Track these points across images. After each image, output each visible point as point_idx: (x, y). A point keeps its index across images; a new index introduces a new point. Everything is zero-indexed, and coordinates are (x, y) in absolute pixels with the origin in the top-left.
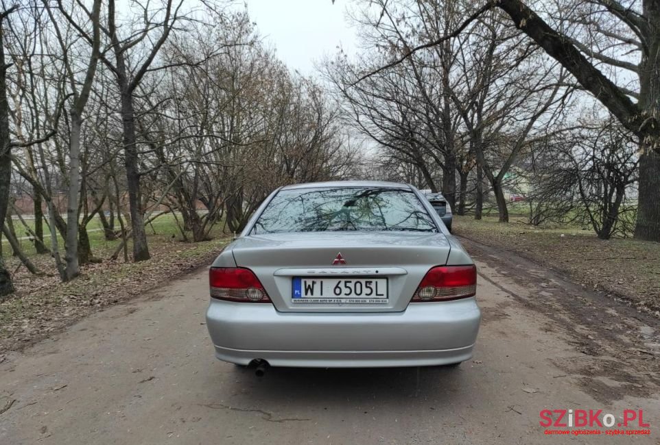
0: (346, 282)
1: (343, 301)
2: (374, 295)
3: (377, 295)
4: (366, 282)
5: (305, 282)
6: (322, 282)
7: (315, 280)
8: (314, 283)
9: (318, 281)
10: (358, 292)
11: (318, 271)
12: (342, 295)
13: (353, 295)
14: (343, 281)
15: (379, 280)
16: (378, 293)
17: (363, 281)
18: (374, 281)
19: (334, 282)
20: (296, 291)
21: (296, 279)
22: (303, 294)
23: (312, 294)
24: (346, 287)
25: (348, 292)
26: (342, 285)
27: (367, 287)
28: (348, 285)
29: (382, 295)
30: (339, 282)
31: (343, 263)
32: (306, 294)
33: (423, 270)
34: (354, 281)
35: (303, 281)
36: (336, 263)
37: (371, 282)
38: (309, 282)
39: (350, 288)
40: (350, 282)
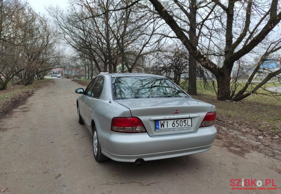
0: (177, 121)
1: (176, 129)
2: (187, 126)
3: (188, 126)
4: (184, 121)
5: (161, 122)
6: (167, 122)
7: (164, 121)
8: (164, 122)
9: (166, 121)
10: (181, 125)
12: (175, 127)
13: (179, 126)
14: (175, 121)
15: (188, 120)
16: (189, 125)
19: (172, 121)
20: (157, 126)
21: (156, 121)
22: (160, 128)
23: (164, 127)
24: (177, 123)
25: (177, 126)
26: (175, 123)
27: (184, 123)
28: (177, 122)
29: (190, 126)
30: (174, 121)
31: (177, 113)
32: (161, 127)
33: (203, 114)
34: (180, 120)
36: (175, 113)
37: (186, 120)
38: (162, 122)
39: (178, 124)
40: (178, 121)
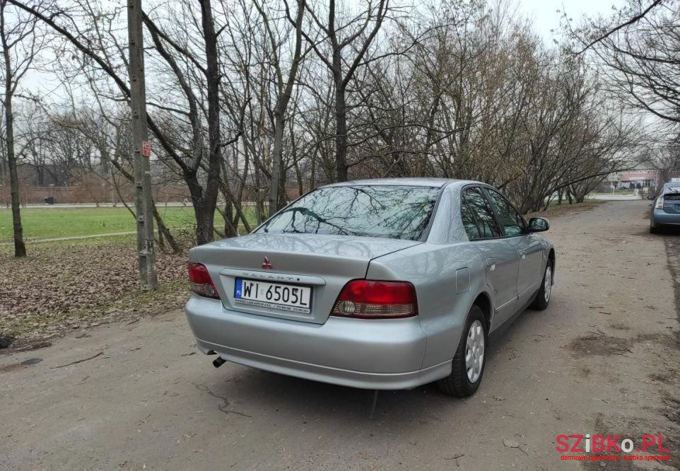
0: (276, 287)
1: (272, 306)
2: (298, 304)
3: (301, 303)
4: (293, 289)
5: (245, 283)
6: (257, 285)
7: (253, 282)
8: (252, 285)
9: (255, 283)
10: (286, 299)
11: (250, 273)
12: (272, 301)
13: (281, 301)
14: (274, 285)
15: (304, 289)
16: (303, 302)
17: (291, 288)
18: (300, 288)
19: (267, 286)
20: (238, 292)
21: (238, 280)
22: (243, 296)
23: (249, 296)
24: (276, 292)
25: (277, 298)
26: (273, 290)
27: (293, 294)
28: (278, 290)
29: (305, 304)
30: (271, 286)
31: (270, 267)
32: (245, 295)
33: (341, 281)
34: (283, 287)
35: (244, 281)
36: (264, 267)
37: (297, 290)
38: (248, 284)
39: (279, 293)
40: (279, 287)
